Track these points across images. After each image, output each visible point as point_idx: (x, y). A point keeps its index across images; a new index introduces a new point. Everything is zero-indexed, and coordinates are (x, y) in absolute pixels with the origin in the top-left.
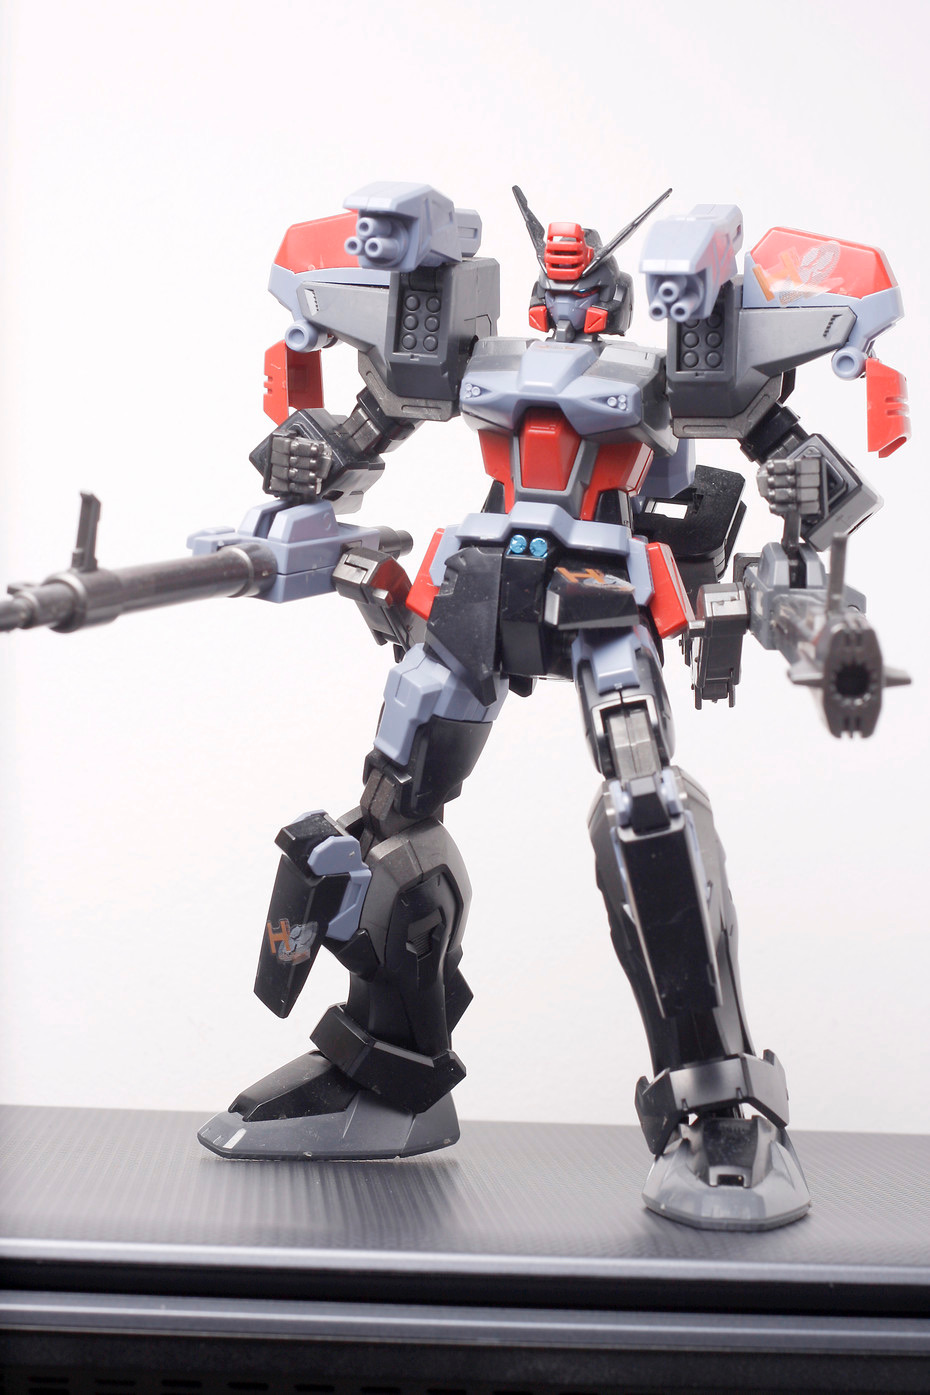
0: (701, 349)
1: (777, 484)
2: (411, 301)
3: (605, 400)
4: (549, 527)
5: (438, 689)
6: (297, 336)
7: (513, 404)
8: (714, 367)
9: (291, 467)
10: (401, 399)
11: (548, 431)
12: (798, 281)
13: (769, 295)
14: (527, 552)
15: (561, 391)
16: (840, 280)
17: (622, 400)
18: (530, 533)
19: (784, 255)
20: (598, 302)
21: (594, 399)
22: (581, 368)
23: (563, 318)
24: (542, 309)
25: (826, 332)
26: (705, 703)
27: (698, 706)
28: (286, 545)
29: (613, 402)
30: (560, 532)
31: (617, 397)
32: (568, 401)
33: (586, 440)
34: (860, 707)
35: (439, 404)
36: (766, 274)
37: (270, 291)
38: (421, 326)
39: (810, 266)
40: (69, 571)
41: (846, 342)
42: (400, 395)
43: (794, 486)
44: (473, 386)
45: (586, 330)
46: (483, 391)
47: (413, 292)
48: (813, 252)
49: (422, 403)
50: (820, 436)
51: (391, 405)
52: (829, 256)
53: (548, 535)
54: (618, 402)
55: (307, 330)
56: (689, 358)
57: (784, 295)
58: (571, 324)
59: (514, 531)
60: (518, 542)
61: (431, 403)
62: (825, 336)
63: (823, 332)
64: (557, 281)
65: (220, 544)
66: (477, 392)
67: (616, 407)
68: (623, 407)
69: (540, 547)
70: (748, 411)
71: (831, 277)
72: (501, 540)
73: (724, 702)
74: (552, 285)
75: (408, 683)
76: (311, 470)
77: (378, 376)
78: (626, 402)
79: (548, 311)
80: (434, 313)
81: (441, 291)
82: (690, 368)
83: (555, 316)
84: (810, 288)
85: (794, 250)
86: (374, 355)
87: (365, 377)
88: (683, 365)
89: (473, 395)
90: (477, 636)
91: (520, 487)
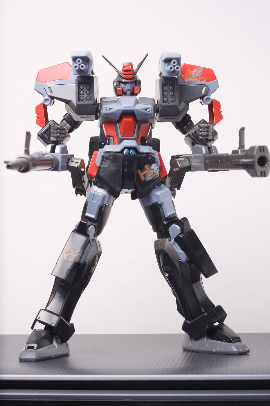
0: (169, 96)
2: (81, 87)
3: (146, 110)
4: (135, 146)
6: (47, 101)
7: (120, 113)
8: (173, 102)
9: (58, 133)
10: (80, 116)
11: (130, 120)
12: (192, 78)
13: (185, 82)
14: (129, 153)
15: (135, 107)
16: (203, 78)
18: (129, 148)
19: (188, 71)
20: (136, 85)
21: (143, 109)
23: (128, 90)
24: (121, 88)
28: (61, 154)
29: (148, 110)
30: (138, 148)
32: (137, 110)
35: (91, 116)
36: (183, 76)
38: (85, 94)
39: (195, 74)
41: (206, 94)
44: (107, 108)
46: (110, 109)
47: (82, 84)
48: (196, 70)
49: (86, 116)
51: (76, 117)
52: (200, 71)
53: (135, 149)
55: (49, 99)
56: (165, 99)
58: (130, 91)
59: (125, 148)
61: (88, 116)
64: (126, 79)
65: (44, 154)
67: (149, 111)
70: (181, 114)
71: (201, 76)
72: (120, 152)
74: (124, 80)
76: (63, 134)
77: (72, 110)
78: (151, 110)
79: (122, 88)
80: (89, 90)
81: (91, 83)
82: (166, 102)
83: (125, 90)
84: (195, 80)
85: (190, 69)
86: (70, 103)
87: (68, 110)
88: (164, 101)
89: (107, 111)
90: (116, 179)
91: (120, 137)
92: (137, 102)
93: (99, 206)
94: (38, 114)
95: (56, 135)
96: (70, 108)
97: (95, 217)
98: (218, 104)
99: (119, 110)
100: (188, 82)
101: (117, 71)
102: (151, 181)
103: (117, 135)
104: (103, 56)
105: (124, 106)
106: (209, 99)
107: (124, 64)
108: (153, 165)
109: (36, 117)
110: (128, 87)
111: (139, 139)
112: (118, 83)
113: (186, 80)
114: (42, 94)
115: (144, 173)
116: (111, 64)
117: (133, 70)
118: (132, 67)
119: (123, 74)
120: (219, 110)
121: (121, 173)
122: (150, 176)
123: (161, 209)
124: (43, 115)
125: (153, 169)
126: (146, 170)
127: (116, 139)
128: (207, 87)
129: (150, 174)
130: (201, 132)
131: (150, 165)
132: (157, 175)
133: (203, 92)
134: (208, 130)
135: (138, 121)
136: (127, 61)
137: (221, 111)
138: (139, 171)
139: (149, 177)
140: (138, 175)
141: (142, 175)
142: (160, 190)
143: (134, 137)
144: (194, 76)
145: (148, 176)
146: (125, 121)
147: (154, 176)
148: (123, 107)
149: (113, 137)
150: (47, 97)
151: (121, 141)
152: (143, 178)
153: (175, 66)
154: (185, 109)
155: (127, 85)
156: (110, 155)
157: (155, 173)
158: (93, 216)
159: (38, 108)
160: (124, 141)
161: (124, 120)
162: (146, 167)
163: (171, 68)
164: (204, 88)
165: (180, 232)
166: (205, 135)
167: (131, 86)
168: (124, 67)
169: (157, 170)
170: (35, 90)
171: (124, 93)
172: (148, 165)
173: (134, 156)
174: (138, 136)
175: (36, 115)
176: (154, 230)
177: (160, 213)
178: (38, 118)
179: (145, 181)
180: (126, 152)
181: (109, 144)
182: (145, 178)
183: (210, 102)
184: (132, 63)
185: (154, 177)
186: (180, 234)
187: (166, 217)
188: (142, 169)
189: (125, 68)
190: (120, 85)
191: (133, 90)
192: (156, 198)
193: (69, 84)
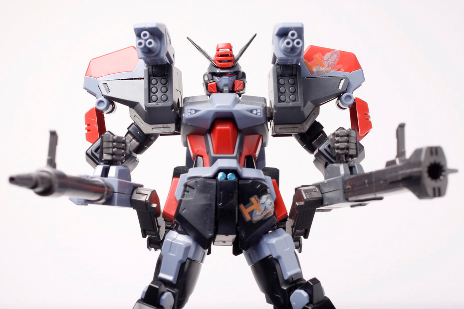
0: (287, 94)
2: (154, 81)
3: (251, 111)
4: (235, 168)
6: (101, 104)
7: (211, 116)
8: (293, 101)
9: (113, 148)
10: (151, 125)
11: (227, 127)
12: (323, 66)
13: (312, 72)
14: (226, 179)
15: (234, 107)
16: (341, 66)
17: (259, 111)
18: (226, 171)
19: (316, 56)
20: (237, 78)
21: (247, 111)
22: (237, 101)
23: (226, 85)
24: (214, 83)
25: (339, 86)
28: (117, 180)
29: (255, 112)
30: (238, 171)
31: (256, 110)
32: (237, 111)
33: (241, 132)
35: (169, 125)
36: (309, 64)
38: (159, 91)
39: (327, 60)
40: (47, 168)
41: (346, 90)
42: (150, 123)
44: (191, 110)
45: (235, 89)
46: (196, 111)
47: (155, 77)
48: (328, 54)
49: (161, 126)
51: (147, 129)
52: (335, 56)
53: (235, 172)
54: (257, 112)
55: (105, 100)
56: (282, 97)
58: (229, 88)
59: (219, 171)
60: (222, 175)
61: (165, 125)
64: (222, 69)
66: (194, 112)
67: (256, 114)
68: (259, 114)
69: (232, 177)
70: (307, 121)
71: (337, 64)
72: (212, 177)
74: (218, 71)
75: (177, 244)
76: (123, 149)
77: (139, 117)
78: (260, 112)
79: (216, 84)
80: (164, 85)
81: (167, 75)
82: (284, 101)
83: (221, 85)
84: (328, 69)
85: (320, 54)
86: (137, 106)
87: (133, 118)
88: (280, 101)
89: (191, 114)
90: (205, 218)
91: (213, 155)
93: (180, 262)
94: (88, 125)
95: (110, 151)
96: (137, 115)
97: (174, 279)
98: (364, 105)
99: (210, 111)
100: (318, 72)
101: (209, 58)
102: (262, 222)
103: (208, 153)
104: (187, 38)
105: (217, 105)
106: (349, 97)
107: (218, 46)
108: (264, 198)
109: (86, 129)
110: (225, 80)
111: (243, 159)
112: (210, 75)
113: (314, 70)
114: (94, 95)
115: (250, 209)
116: (199, 49)
117: (232, 55)
118: (231, 50)
119: (217, 61)
120: (366, 114)
121: (214, 209)
122: (259, 214)
123: (277, 267)
124: (96, 126)
125: (264, 204)
126: (252, 204)
127: (207, 159)
128: (346, 78)
129: (259, 211)
130: (338, 142)
131: (260, 197)
132: (270, 212)
133: (340, 88)
134: (348, 139)
135: (241, 130)
136: (222, 41)
137: (369, 116)
138: (242, 206)
139: (258, 216)
140: (240, 212)
141: (246, 212)
142: (276, 237)
143: (235, 155)
144: (326, 64)
145: (256, 213)
146: (220, 130)
147: (265, 214)
148: (215, 107)
149: (202, 156)
150: (102, 98)
151: (213, 161)
152: (248, 218)
153: (293, 40)
154: (312, 113)
155: (224, 77)
156: (196, 182)
157: (267, 209)
158: (170, 278)
159: (88, 115)
160: (219, 160)
161: (218, 128)
162: (253, 199)
163: (288, 43)
164: (343, 82)
165: (307, 301)
166: (343, 147)
167: (229, 80)
168: (218, 50)
169: (270, 205)
170: (85, 88)
171: (219, 91)
172: (256, 196)
173: (233, 182)
174: (240, 154)
175: (86, 126)
176: (268, 302)
177: (276, 272)
178: (89, 130)
179: (251, 221)
180: (221, 177)
181: (195, 166)
182: (252, 217)
183: (351, 102)
184: (230, 44)
185: (265, 216)
186: (307, 304)
187: (286, 278)
188: (247, 202)
189: (219, 52)
190: (213, 79)
191: (234, 86)
192: (270, 249)
193: (135, 79)
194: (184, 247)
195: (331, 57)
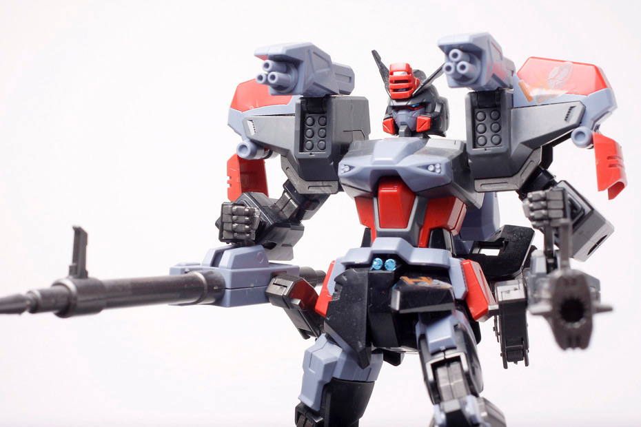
0: (488, 134)
1: (535, 207)
2: (308, 121)
3: (426, 167)
4: (395, 251)
5: (334, 360)
6: (244, 150)
8: (497, 145)
9: (233, 223)
10: (307, 182)
11: (394, 190)
12: (548, 88)
13: (529, 98)
14: (383, 268)
17: (438, 166)
18: (384, 256)
21: (419, 167)
23: (403, 124)
24: (390, 120)
25: (567, 117)
26: (510, 364)
27: (506, 367)
28: (230, 270)
29: (431, 168)
30: (403, 254)
31: (434, 165)
32: (403, 169)
33: (418, 195)
34: (578, 329)
35: (330, 183)
36: (527, 86)
37: (228, 125)
38: (316, 135)
39: (554, 79)
40: (67, 278)
41: (580, 123)
42: (307, 180)
43: (546, 208)
44: (346, 165)
45: (418, 130)
46: (351, 168)
47: (310, 114)
48: (557, 69)
49: (320, 183)
50: (565, 182)
51: (303, 187)
52: (565, 72)
53: (396, 257)
54: (435, 168)
55: (249, 145)
56: (481, 140)
57: (539, 98)
58: (408, 127)
59: (374, 256)
60: (377, 263)
61: (326, 183)
62: (566, 120)
63: (564, 118)
64: (398, 100)
65: (187, 270)
66: (347, 169)
67: (434, 171)
68: (438, 171)
69: (391, 265)
70: (521, 172)
72: (366, 263)
73: (521, 363)
74: (395, 104)
75: (316, 358)
76: (247, 224)
77: (293, 170)
78: (440, 168)
80: (323, 126)
81: (326, 112)
82: (482, 146)
83: (399, 123)
84: (554, 92)
86: (288, 155)
87: (285, 170)
88: (476, 145)
89: (345, 171)
90: (355, 324)
91: (379, 229)
92: (411, 150)
93: (321, 382)
94: (231, 177)
96: (290, 166)
103: (375, 225)
107: (391, 66)
113: (534, 95)
118: (411, 74)
119: (391, 89)
127: (374, 234)
135: (416, 192)
143: (407, 229)
144: (551, 84)
146: (385, 194)
148: (373, 162)
149: (370, 229)
150: (246, 142)
154: (530, 160)
156: (344, 274)
160: (381, 238)
161: (382, 191)
168: (391, 74)
171: (396, 131)
180: (376, 265)
184: (409, 66)
189: (394, 76)
191: (415, 124)
193: (288, 115)
194: (324, 363)
195: (559, 73)
